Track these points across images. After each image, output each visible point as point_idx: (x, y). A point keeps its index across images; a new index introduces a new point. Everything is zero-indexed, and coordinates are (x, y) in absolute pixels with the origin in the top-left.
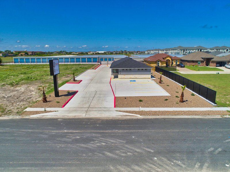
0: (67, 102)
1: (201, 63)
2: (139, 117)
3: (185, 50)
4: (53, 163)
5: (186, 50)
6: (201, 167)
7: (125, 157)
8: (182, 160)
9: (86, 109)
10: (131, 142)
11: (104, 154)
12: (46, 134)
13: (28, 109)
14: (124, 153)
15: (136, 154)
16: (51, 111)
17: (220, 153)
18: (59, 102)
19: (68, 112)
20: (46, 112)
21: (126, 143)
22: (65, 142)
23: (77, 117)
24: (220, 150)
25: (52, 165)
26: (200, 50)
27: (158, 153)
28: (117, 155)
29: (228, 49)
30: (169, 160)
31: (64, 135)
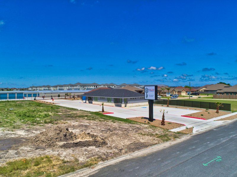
5: (85, 86)
26: (95, 86)
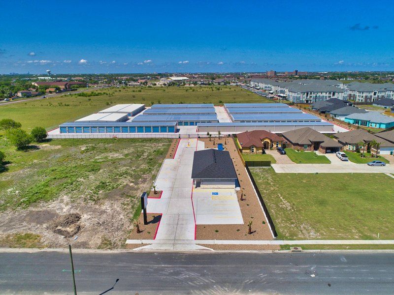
0: (156, 233)
1: (308, 146)
2: (213, 251)
3: (309, 93)
4: (162, 288)
5: (311, 93)
6: (236, 291)
7: (198, 285)
8: (228, 287)
9: (173, 242)
10: (203, 275)
11: (188, 283)
12: (152, 268)
13: (128, 242)
14: (198, 282)
15: (205, 283)
16: (146, 245)
17: (251, 283)
18: (149, 233)
19: (159, 245)
20: (144, 246)
21: (201, 276)
22: (165, 275)
23: (167, 251)
24: (252, 281)
25: (162, 290)
26: (332, 93)
27: (217, 283)
28: (195, 283)
29: (376, 91)
30: (222, 287)
31: (163, 269)
